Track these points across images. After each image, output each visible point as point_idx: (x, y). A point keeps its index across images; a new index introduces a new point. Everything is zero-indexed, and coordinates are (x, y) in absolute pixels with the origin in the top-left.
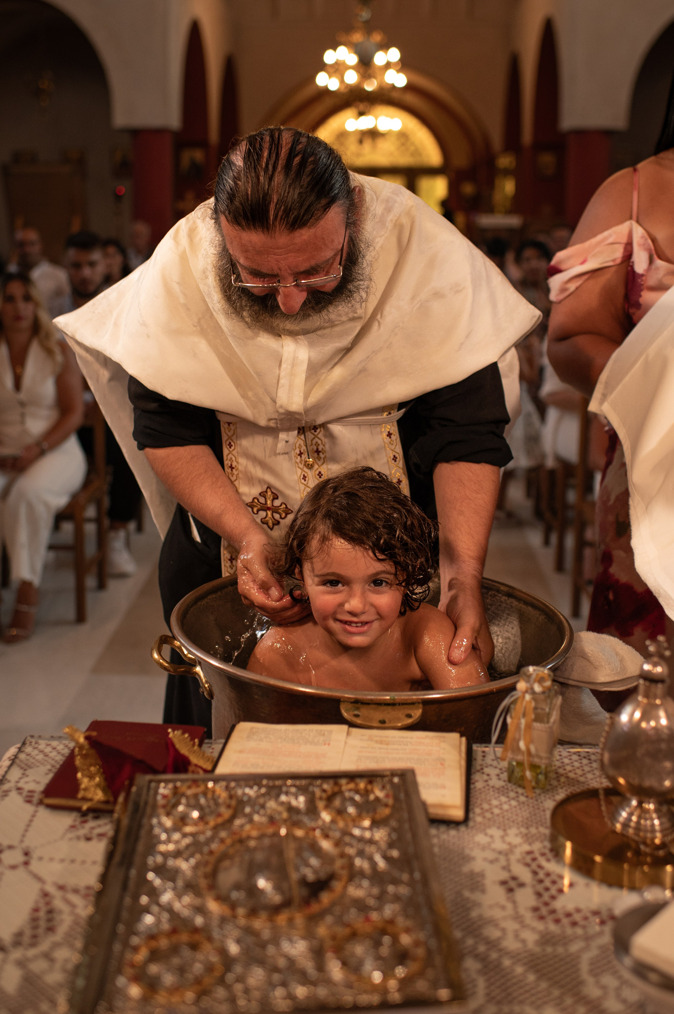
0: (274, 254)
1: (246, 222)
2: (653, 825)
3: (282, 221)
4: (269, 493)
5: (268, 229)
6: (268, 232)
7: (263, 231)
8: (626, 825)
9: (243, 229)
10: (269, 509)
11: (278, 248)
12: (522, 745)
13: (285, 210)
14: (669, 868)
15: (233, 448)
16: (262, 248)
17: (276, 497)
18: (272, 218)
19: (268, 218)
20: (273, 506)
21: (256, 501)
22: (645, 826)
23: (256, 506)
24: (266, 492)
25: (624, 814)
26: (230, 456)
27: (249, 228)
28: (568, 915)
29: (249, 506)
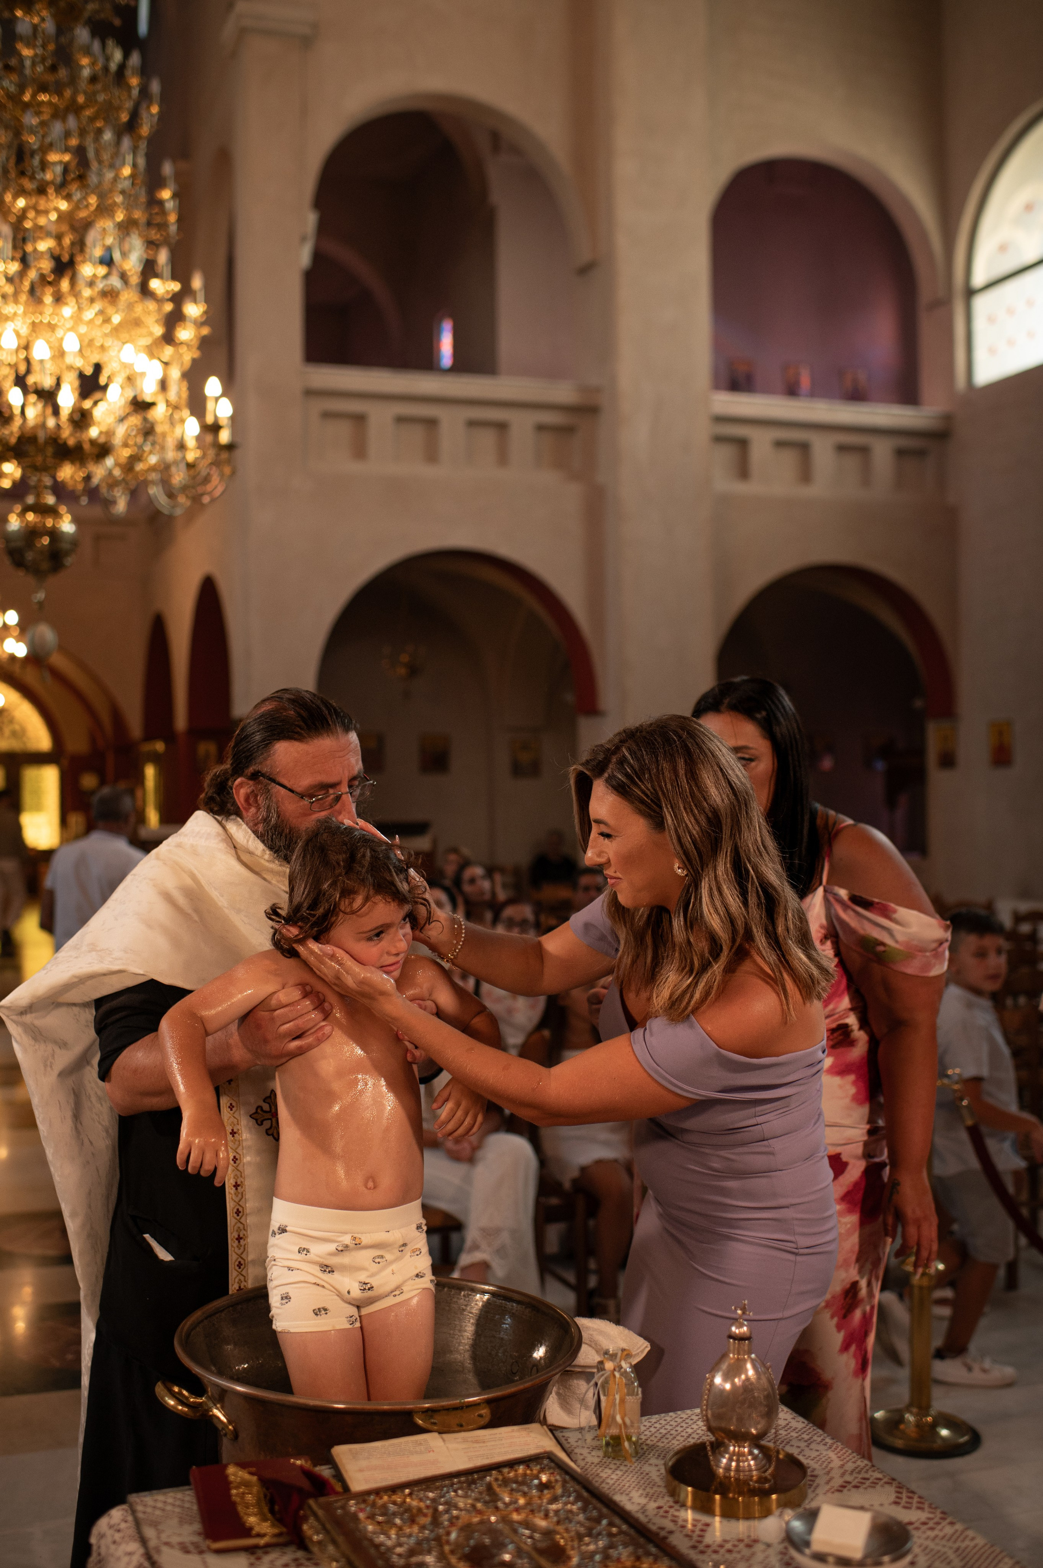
2: (749, 1465)
8: (728, 1468)
12: (618, 1419)
14: (774, 1496)
22: (744, 1467)
25: (724, 1461)
28: (721, 1546)
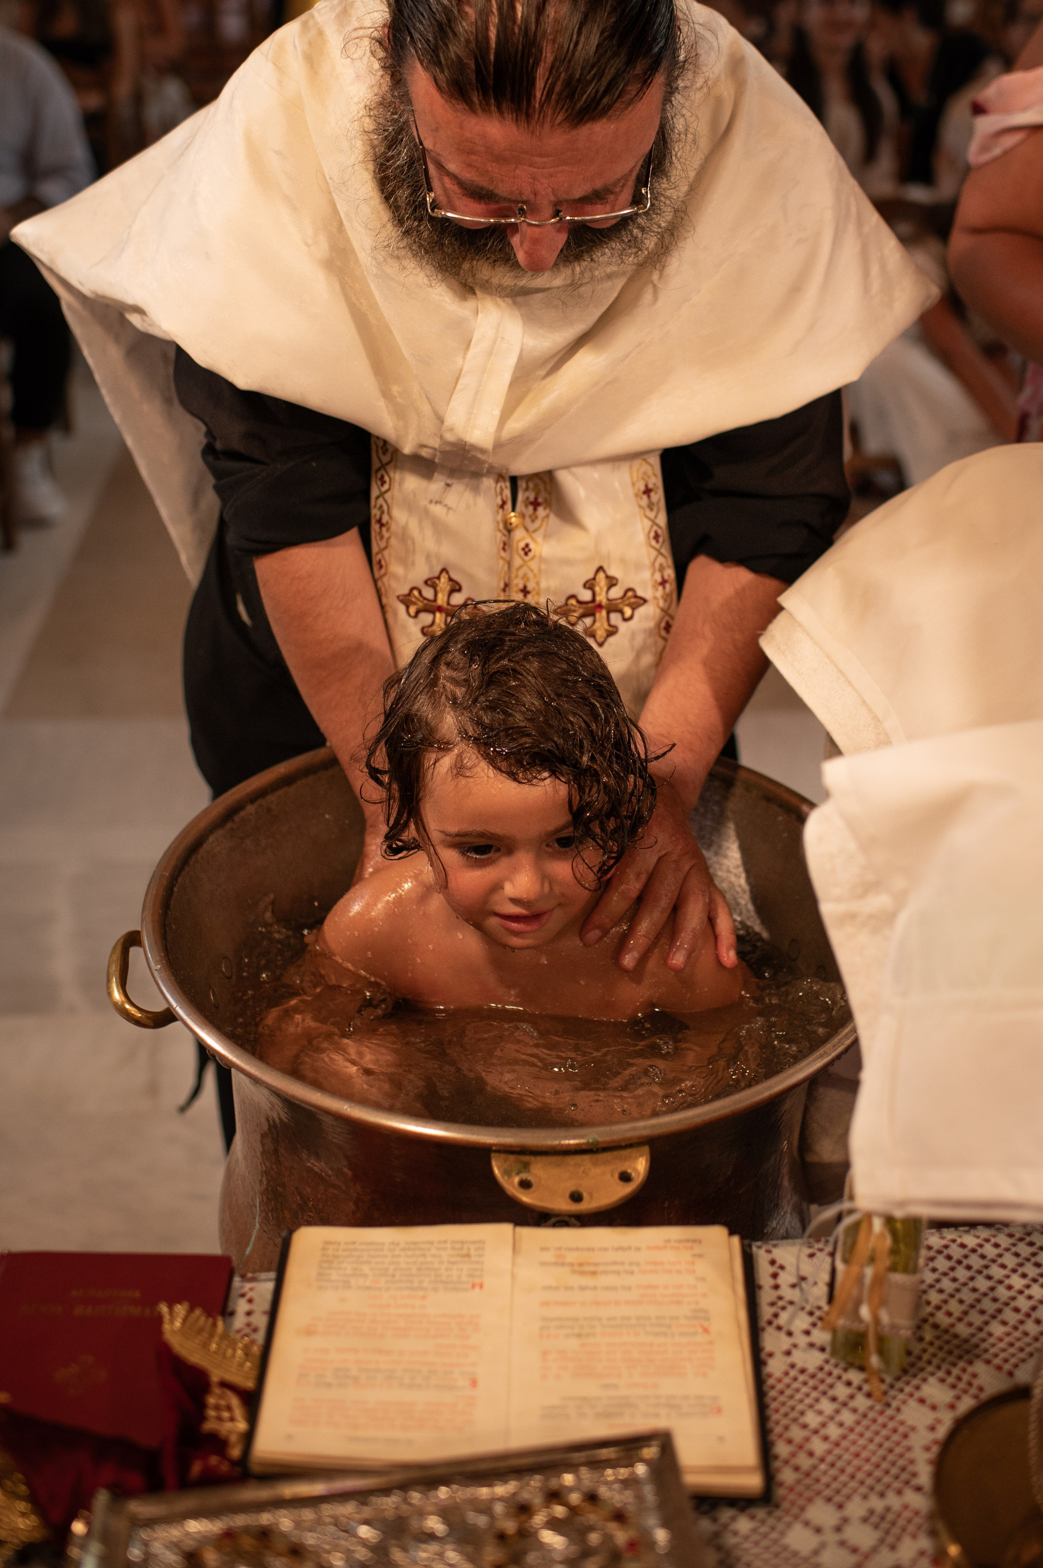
0: (530, 165)
1: (481, 97)
3: (560, 106)
4: (444, 579)
5: (528, 117)
6: (528, 122)
7: (517, 120)
9: (472, 110)
10: (440, 609)
11: (541, 155)
13: (568, 83)
15: (386, 487)
16: (507, 152)
17: (456, 588)
18: (538, 94)
19: (530, 96)
20: (448, 604)
21: (416, 593)
23: (414, 604)
24: (439, 578)
26: (381, 501)
27: (486, 110)
29: (402, 602)
